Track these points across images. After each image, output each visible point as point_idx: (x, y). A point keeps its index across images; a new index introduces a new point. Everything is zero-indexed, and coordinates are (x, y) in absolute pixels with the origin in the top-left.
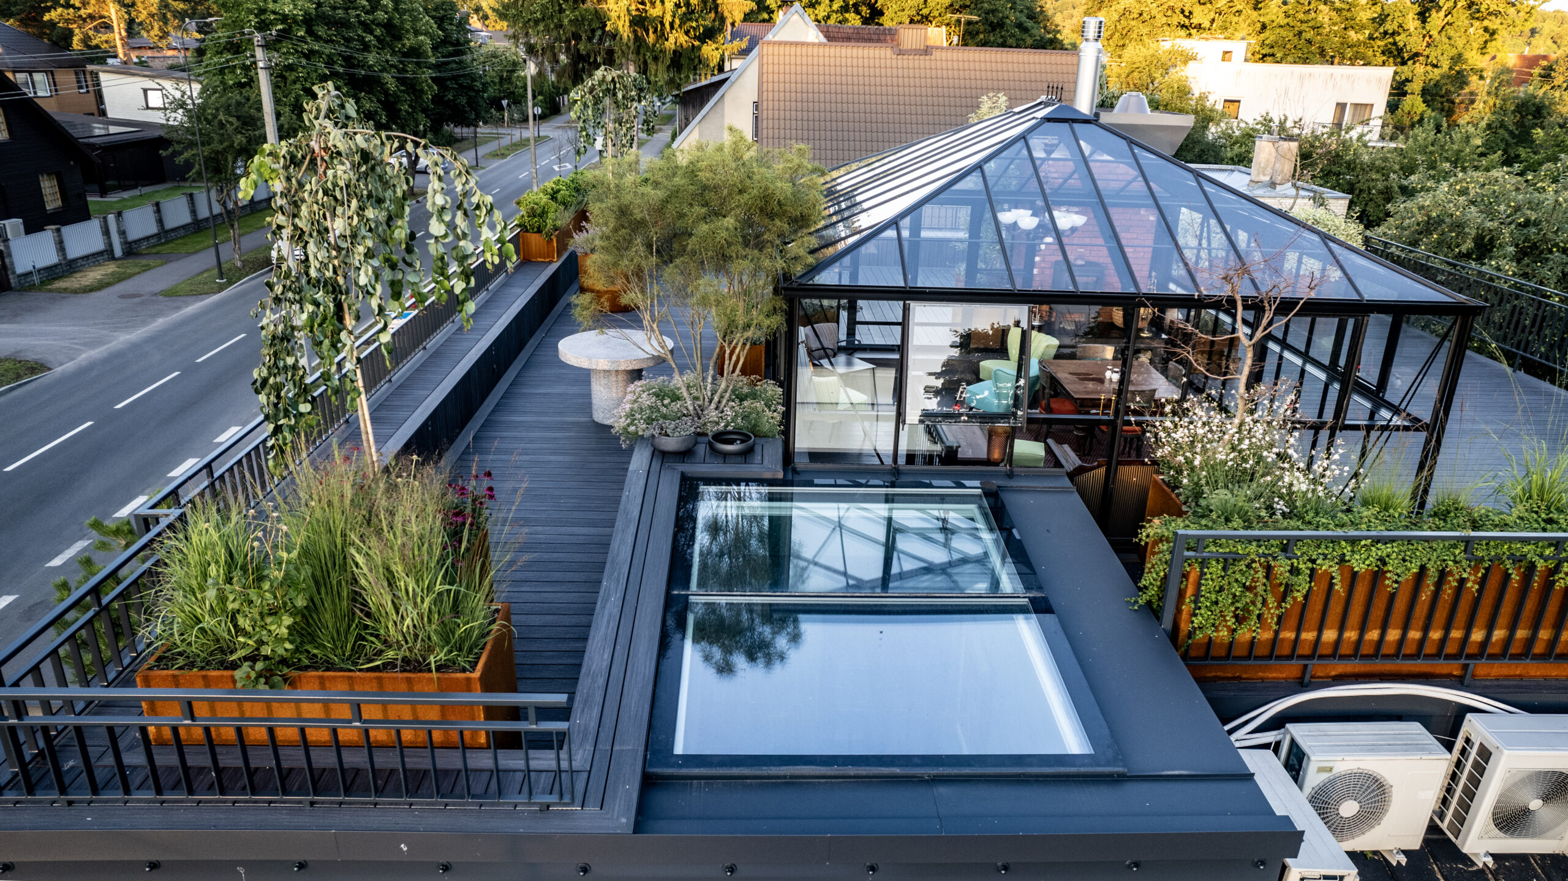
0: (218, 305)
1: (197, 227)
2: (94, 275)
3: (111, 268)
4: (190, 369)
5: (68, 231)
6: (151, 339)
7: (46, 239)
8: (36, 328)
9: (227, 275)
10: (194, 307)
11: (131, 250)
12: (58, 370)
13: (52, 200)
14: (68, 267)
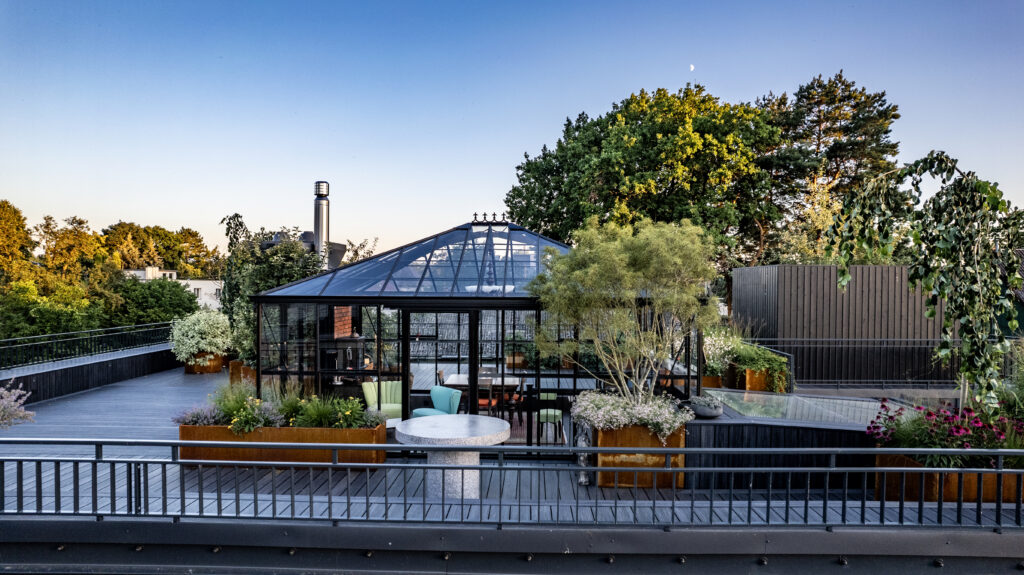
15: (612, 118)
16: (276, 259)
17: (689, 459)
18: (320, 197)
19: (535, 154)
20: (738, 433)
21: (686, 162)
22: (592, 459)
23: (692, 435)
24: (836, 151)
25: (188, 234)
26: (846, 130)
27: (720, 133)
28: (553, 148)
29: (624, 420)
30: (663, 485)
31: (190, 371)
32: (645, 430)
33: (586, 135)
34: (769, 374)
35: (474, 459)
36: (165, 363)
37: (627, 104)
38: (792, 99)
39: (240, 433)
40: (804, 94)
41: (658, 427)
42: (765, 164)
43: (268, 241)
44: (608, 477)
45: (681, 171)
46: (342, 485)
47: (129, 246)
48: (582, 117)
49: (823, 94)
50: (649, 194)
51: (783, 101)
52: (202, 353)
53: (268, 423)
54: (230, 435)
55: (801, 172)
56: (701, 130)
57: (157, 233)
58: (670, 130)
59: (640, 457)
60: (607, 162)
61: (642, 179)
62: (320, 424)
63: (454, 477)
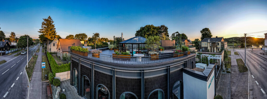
0: (17, 58)
1: (16, 51)
2: (10, 54)
3: (11, 54)
4: (17, 64)
5: (9, 51)
6: (13, 60)
7: (8, 51)
8: (6, 58)
9: (18, 55)
10: (16, 57)
11: (12, 52)
12: (7, 62)
13: (4, 50)
14: (8, 53)
15: (145, 27)
16: (119, 40)
17: (159, 57)
18: (122, 34)
19: (138, 30)
20: (163, 54)
21: (152, 31)
22: (151, 57)
23: (159, 54)
24: (164, 31)
25: (107, 39)
26: (164, 29)
27: (155, 29)
28: (139, 30)
29: (154, 54)
30: (157, 59)
31: (110, 50)
32: (156, 54)
33: (142, 29)
34: (163, 49)
35: (141, 58)
36: (108, 49)
37: (146, 26)
38: (160, 27)
39: (118, 55)
40: (161, 26)
41: (157, 54)
42: (158, 32)
43: (118, 38)
44: (152, 59)
45: (151, 32)
46: (128, 60)
47: (103, 40)
48: (142, 27)
49: (163, 26)
50: (148, 34)
51: (159, 27)
52: (111, 48)
53: (120, 54)
54: (117, 55)
55: (161, 33)
56: (153, 28)
57: (105, 38)
58: (150, 28)
59: (155, 57)
60: (145, 31)
61: (148, 33)
62: (125, 55)
63: (138, 60)
